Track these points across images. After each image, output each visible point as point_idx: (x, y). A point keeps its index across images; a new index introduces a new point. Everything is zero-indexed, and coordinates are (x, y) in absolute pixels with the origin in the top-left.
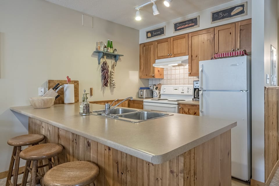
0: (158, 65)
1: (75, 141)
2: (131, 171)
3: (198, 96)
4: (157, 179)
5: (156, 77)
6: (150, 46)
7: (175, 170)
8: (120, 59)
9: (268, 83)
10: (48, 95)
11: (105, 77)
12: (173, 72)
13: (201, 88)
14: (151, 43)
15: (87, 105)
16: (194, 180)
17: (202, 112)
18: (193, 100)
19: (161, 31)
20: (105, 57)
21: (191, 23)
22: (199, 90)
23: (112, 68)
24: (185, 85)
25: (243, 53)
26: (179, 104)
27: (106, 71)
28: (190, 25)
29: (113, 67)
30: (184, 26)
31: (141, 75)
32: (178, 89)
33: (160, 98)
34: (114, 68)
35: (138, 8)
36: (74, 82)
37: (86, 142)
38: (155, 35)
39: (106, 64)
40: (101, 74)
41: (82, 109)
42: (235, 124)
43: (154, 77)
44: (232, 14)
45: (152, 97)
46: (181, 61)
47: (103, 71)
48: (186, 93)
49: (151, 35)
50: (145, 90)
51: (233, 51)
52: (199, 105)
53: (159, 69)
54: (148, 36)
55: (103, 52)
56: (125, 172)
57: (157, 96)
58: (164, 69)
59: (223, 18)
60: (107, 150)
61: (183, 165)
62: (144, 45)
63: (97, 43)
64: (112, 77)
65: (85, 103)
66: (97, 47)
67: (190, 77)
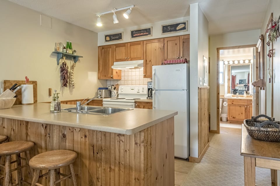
0: (117, 67)
1: (48, 135)
2: (105, 150)
3: (152, 95)
4: (126, 151)
5: (114, 78)
6: (108, 49)
7: (138, 142)
8: (79, 60)
9: (201, 84)
10: (4, 95)
11: (65, 78)
12: (130, 74)
13: (154, 88)
14: (110, 46)
15: (58, 103)
16: (150, 148)
17: (155, 108)
18: (147, 98)
19: (119, 36)
20: (64, 58)
21: (146, 32)
22: (152, 90)
23: (71, 69)
24: (140, 86)
25: (184, 61)
26: (135, 102)
27: (65, 71)
28: (145, 33)
29: (73, 67)
30: (139, 34)
31: (100, 76)
32: (134, 89)
33: (117, 97)
34: (73, 69)
35: (99, 15)
36: (32, 83)
37: (61, 135)
38: (113, 40)
39: (65, 65)
40: (60, 74)
41: (53, 107)
42: (176, 113)
43: (113, 78)
44: (177, 29)
45: (110, 97)
46: (137, 65)
47: (62, 71)
48: (141, 93)
49: (110, 39)
50: (104, 90)
51: (178, 58)
52: (152, 103)
53: (117, 71)
54: (107, 40)
55: (62, 53)
56: (100, 151)
57: (115, 96)
58: (122, 71)
59: (171, 31)
60: (84, 137)
61: (143, 137)
62: (102, 48)
63: (56, 43)
64: (72, 78)
65: (56, 102)
66: (56, 48)
67: (144, 79)
